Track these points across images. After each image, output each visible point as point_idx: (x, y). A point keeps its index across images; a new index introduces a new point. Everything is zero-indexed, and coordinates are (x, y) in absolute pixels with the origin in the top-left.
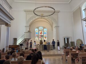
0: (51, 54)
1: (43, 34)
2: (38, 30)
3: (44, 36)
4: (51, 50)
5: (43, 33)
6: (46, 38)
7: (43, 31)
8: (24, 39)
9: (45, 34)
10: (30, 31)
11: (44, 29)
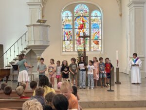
0: (116, 100)
1: (90, 28)
2: (73, 17)
3: (92, 38)
4: (116, 85)
5: (87, 25)
6: (97, 43)
7: (90, 20)
8: (26, 49)
9: (97, 30)
10: (44, 22)
11: (93, 14)
